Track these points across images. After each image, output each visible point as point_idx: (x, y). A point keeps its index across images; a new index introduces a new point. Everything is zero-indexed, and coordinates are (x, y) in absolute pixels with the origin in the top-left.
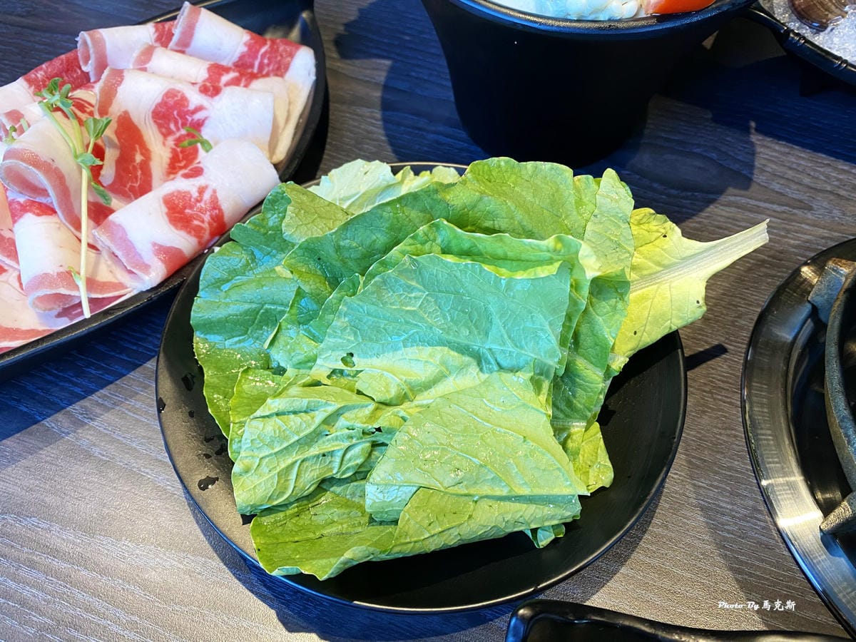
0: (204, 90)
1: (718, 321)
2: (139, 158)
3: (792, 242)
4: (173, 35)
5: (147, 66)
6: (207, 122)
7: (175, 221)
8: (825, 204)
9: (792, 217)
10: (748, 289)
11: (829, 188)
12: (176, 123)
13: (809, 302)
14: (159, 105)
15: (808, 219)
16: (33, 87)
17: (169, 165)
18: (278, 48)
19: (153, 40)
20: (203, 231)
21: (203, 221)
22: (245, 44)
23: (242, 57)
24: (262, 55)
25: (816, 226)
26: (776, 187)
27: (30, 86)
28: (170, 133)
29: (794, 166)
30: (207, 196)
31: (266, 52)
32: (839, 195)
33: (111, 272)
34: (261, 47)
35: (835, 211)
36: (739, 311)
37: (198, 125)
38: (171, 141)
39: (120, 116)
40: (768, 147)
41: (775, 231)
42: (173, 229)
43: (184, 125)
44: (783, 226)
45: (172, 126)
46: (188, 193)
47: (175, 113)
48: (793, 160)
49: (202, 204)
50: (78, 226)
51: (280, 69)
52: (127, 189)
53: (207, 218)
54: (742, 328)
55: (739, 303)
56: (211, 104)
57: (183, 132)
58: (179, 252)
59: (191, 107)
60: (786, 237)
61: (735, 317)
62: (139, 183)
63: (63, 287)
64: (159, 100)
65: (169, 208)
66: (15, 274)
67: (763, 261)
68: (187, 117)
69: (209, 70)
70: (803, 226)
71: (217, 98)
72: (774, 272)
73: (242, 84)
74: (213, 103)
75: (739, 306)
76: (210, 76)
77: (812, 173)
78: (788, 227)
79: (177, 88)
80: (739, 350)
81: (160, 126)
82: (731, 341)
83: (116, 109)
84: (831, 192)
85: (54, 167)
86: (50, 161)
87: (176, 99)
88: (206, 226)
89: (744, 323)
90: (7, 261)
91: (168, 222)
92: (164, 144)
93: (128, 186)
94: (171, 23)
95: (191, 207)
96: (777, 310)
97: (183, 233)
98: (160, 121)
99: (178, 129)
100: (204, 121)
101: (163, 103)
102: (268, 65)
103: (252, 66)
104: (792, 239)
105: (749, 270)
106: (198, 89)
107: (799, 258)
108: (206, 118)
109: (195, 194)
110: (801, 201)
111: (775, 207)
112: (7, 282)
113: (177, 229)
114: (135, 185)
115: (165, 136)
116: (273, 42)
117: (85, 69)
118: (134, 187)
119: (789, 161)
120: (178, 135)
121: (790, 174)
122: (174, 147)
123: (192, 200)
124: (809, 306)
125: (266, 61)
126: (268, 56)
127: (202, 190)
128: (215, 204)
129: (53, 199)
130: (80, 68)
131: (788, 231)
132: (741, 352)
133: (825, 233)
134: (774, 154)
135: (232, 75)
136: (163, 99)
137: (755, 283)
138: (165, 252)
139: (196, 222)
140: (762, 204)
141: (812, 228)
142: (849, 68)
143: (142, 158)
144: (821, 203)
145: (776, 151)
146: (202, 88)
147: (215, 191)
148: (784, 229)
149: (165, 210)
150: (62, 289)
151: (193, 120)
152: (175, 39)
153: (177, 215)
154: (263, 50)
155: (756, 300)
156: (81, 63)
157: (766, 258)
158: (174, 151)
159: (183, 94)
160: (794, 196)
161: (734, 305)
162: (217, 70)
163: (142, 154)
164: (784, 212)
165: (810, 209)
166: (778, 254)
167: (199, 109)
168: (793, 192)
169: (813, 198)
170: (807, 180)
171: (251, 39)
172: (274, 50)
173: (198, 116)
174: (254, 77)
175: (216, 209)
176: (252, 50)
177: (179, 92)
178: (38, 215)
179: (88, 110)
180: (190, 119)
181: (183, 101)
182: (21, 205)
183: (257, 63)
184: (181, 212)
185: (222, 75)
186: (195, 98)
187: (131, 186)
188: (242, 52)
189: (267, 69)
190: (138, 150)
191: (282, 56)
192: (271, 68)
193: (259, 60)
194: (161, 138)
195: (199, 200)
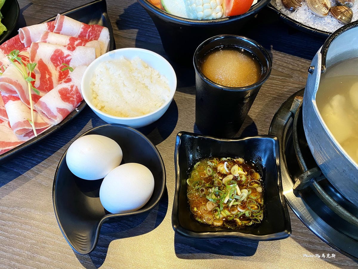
0: (69, 49)
1: (259, 120)
2: (47, 76)
3: (285, 90)
4: (55, 27)
5: (46, 40)
6: (71, 60)
7: (64, 99)
8: (297, 75)
9: (286, 81)
10: (270, 108)
11: (298, 69)
12: (60, 62)
13: (291, 111)
15: (291, 81)
16: (4, 51)
17: (59, 78)
18: (95, 29)
19: (47, 29)
20: (74, 102)
21: (74, 98)
22: (82, 28)
23: (81, 33)
24: (89, 32)
25: (293, 83)
26: (280, 70)
27: (3, 51)
28: (58, 65)
29: (286, 61)
30: (74, 89)
31: (90, 31)
32: (302, 71)
33: (42, 119)
34: (88, 29)
35: (300, 77)
36: (266, 116)
37: (68, 62)
38: (58, 68)
39: (39, 61)
40: (277, 55)
41: (279, 86)
42: (63, 102)
43: (63, 62)
44: (283, 84)
45: (58, 63)
46: (67, 88)
47: (59, 58)
48: (286, 59)
49: (73, 92)
50: (29, 103)
51: (96, 37)
52: (44, 88)
53: (75, 97)
54: (267, 122)
55: (266, 113)
56: (72, 54)
57: (63, 65)
59: (65, 55)
60: (284, 88)
61: (265, 119)
63: (26, 126)
64: (53, 53)
65: (61, 95)
66: (7, 122)
67: (275, 98)
68: (64, 59)
69: (70, 40)
70: (289, 84)
71: (74, 51)
72: (279, 101)
73: (83, 45)
74: (73, 53)
75: (267, 115)
76: (70, 42)
77: (293, 64)
78: (284, 84)
79: (59, 49)
80: (267, 130)
81: (54, 63)
82: (264, 127)
83: (37, 58)
84: (299, 70)
85: (18, 83)
86: (16, 81)
87: (59, 53)
88: (75, 100)
89: (268, 120)
90: (4, 118)
91: (61, 100)
92: (56, 70)
93: (45, 87)
94: (53, 22)
95: (69, 94)
96: (279, 115)
97: (67, 103)
98: (53, 61)
99: (61, 64)
100: (70, 60)
101: (54, 55)
102: (92, 35)
104: (285, 89)
105: (270, 101)
106: (67, 48)
107: (288, 96)
109: (70, 89)
110: (288, 74)
111: (279, 77)
112: (4, 126)
113: (65, 102)
114: (47, 86)
115: (56, 67)
116: (93, 27)
117: (22, 42)
118: (47, 87)
119: (285, 60)
120: (61, 66)
121: (285, 64)
122: (60, 70)
123: (69, 91)
124: (291, 113)
125: (91, 34)
126: (91, 32)
127: (72, 87)
128: (77, 90)
129: (19, 94)
130: (20, 42)
131: (284, 86)
132: (267, 131)
133: (297, 86)
134: (279, 57)
135: (79, 41)
136: (54, 53)
137: (272, 106)
138: (61, 110)
139: (71, 99)
140: (275, 77)
141: (293, 84)
142: (302, 26)
143: (49, 76)
144: (296, 74)
145: (280, 56)
146: (68, 48)
147: (77, 87)
148: (283, 85)
149: (60, 95)
150: (26, 127)
151: (66, 60)
152: (56, 28)
153: (64, 97)
154: (89, 30)
155: (272, 112)
156: (21, 40)
157: (276, 96)
158: (60, 72)
159: (61, 51)
160: (286, 73)
161: (265, 114)
162: (73, 39)
163: (49, 75)
164: (283, 79)
165: (292, 77)
166: (280, 95)
167: (68, 56)
168: (286, 71)
169: (293, 73)
170: (291, 66)
171: (84, 26)
172: (93, 29)
173: (68, 58)
174: (87, 41)
175: (78, 93)
176: (85, 30)
177: (60, 50)
178: (14, 100)
179: (27, 60)
180: (65, 60)
181: (62, 53)
182: (7, 97)
183: (87, 35)
184: (66, 96)
185: (75, 41)
186: (66, 52)
188: (81, 32)
189: (91, 37)
190: (47, 73)
191: (96, 31)
192: (93, 36)
193: (88, 34)
194: (55, 68)
195: (72, 90)
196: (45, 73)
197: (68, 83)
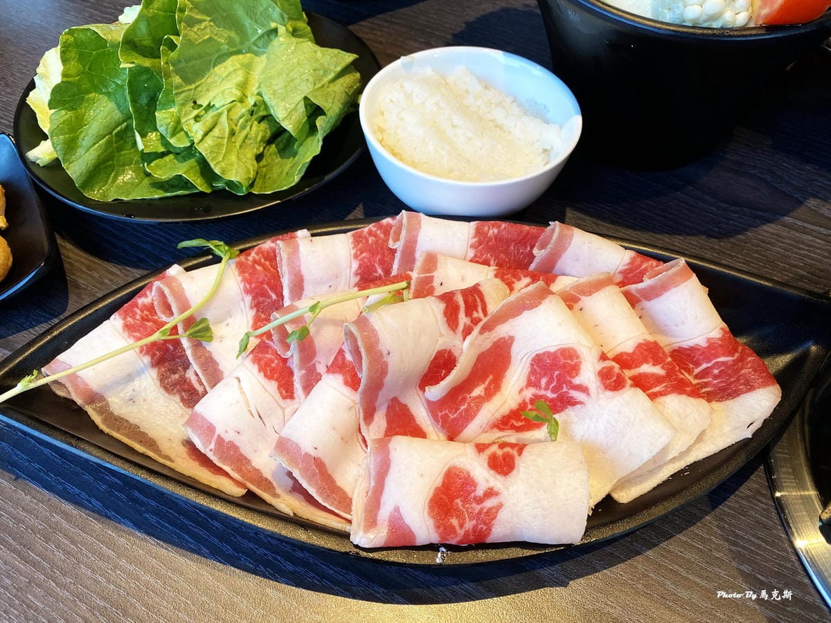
0: (604, 375)
2: (478, 391)
6: (578, 406)
7: (436, 503)
12: (548, 383)
14: (548, 354)
16: (475, 239)
17: (504, 417)
18: (742, 369)
19: (618, 271)
20: (453, 536)
21: (461, 526)
22: (708, 340)
23: (693, 349)
24: (717, 363)
27: (475, 236)
28: (537, 385)
30: (489, 503)
31: (723, 363)
33: (356, 480)
34: (723, 355)
38: (529, 393)
39: (504, 338)
42: (426, 511)
43: (554, 390)
45: (544, 381)
46: (475, 484)
47: (556, 373)
49: (477, 508)
52: (440, 414)
53: (469, 525)
56: (598, 393)
57: (550, 395)
58: (411, 535)
59: (577, 381)
62: (455, 416)
63: (300, 469)
64: (552, 350)
68: (565, 386)
69: (639, 346)
71: (609, 393)
73: (653, 391)
74: (601, 396)
76: (634, 353)
79: (579, 353)
81: (533, 372)
83: (503, 330)
85: (384, 360)
86: (385, 353)
87: (569, 361)
88: (461, 532)
90: (300, 392)
91: (429, 498)
92: (521, 391)
93: (444, 413)
95: (466, 500)
97: (430, 523)
98: (535, 367)
99: (546, 389)
100: (577, 403)
101: (553, 356)
102: (715, 377)
103: (697, 364)
106: (600, 367)
108: (580, 403)
109: (480, 492)
113: (429, 513)
114: (451, 415)
115: (530, 384)
116: (741, 359)
117: (535, 251)
118: (449, 417)
120: (542, 392)
122: (528, 401)
123: (472, 495)
125: (716, 372)
126: (723, 368)
127: (490, 493)
128: (491, 514)
130: (532, 247)
135: (657, 369)
136: (556, 351)
138: (397, 523)
139: (455, 522)
143: (483, 394)
146: (605, 370)
147: (500, 506)
149: (439, 482)
151: (568, 393)
153: (444, 497)
154: (722, 359)
156: (537, 244)
158: (523, 406)
159: (580, 362)
162: (650, 351)
163: (487, 390)
167: (583, 389)
171: (720, 339)
172: (735, 368)
173: (574, 394)
176: (711, 349)
177: (578, 357)
179: (475, 315)
180: (565, 389)
181: (575, 369)
182: (343, 363)
183: (704, 366)
184: (452, 499)
185: (647, 362)
186: (588, 374)
187: (446, 414)
188: (697, 345)
189: (710, 379)
190: (487, 383)
191: (738, 380)
192: (715, 382)
193: (709, 365)
194: (523, 382)
195: (480, 500)
196: (483, 380)
197: (492, 472)
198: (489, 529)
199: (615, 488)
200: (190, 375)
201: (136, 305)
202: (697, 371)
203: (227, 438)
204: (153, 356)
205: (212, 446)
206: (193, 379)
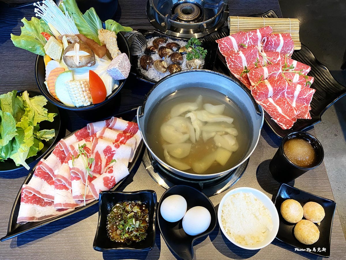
2: (99, 164)
4: (110, 125)
5: (103, 135)
7: (105, 185)
12: (108, 153)
17: (106, 164)
19: (105, 126)
22: (127, 127)
28: (107, 155)
30: (113, 178)
37: (113, 155)
38: (107, 157)
43: (110, 154)
45: (107, 154)
46: (109, 177)
47: (108, 151)
50: (85, 182)
53: (112, 184)
57: (110, 155)
59: (112, 150)
62: (98, 170)
63: (81, 198)
64: (105, 148)
66: (71, 190)
68: (111, 152)
69: (117, 136)
71: (118, 149)
73: (124, 143)
76: (117, 139)
79: (110, 146)
81: (105, 153)
83: (95, 151)
86: (81, 170)
87: (109, 148)
88: (112, 186)
90: (70, 187)
92: (105, 158)
94: (110, 120)
95: (109, 181)
97: (106, 188)
100: (115, 154)
101: (106, 149)
102: (132, 131)
109: (110, 178)
112: (69, 192)
115: (106, 156)
117: (88, 131)
120: (108, 155)
125: (132, 130)
128: (114, 180)
129: (80, 176)
135: (122, 138)
139: (109, 185)
146: (115, 145)
147: (115, 177)
149: (103, 181)
153: (105, 183)
154: (131, 128)
158: (107, 160)
162: (120, 136)
163: (100, 162)
167: (114, 151)
173: (113, 153)
174: (128, 138)
176: (129, 127)
178: (77, 180)
181: (111, 149)
182: (74, 177)
183: (129, 131)
184: (107, 182)
185: (120, 138)
186: (113, 148)
187: (96, 171)
191: (136, 129)
194: (104, 156)
195: (111, 179)
196: (98, 161)
197: (110, 174)
198: (115, 182)
199: (129, 161)
200: (45, 201)
201: (23, 198)
202: (129, 132)
203: (64, 203)
204: (35, 203)
205: (63, 206)
206: (47, 201)
